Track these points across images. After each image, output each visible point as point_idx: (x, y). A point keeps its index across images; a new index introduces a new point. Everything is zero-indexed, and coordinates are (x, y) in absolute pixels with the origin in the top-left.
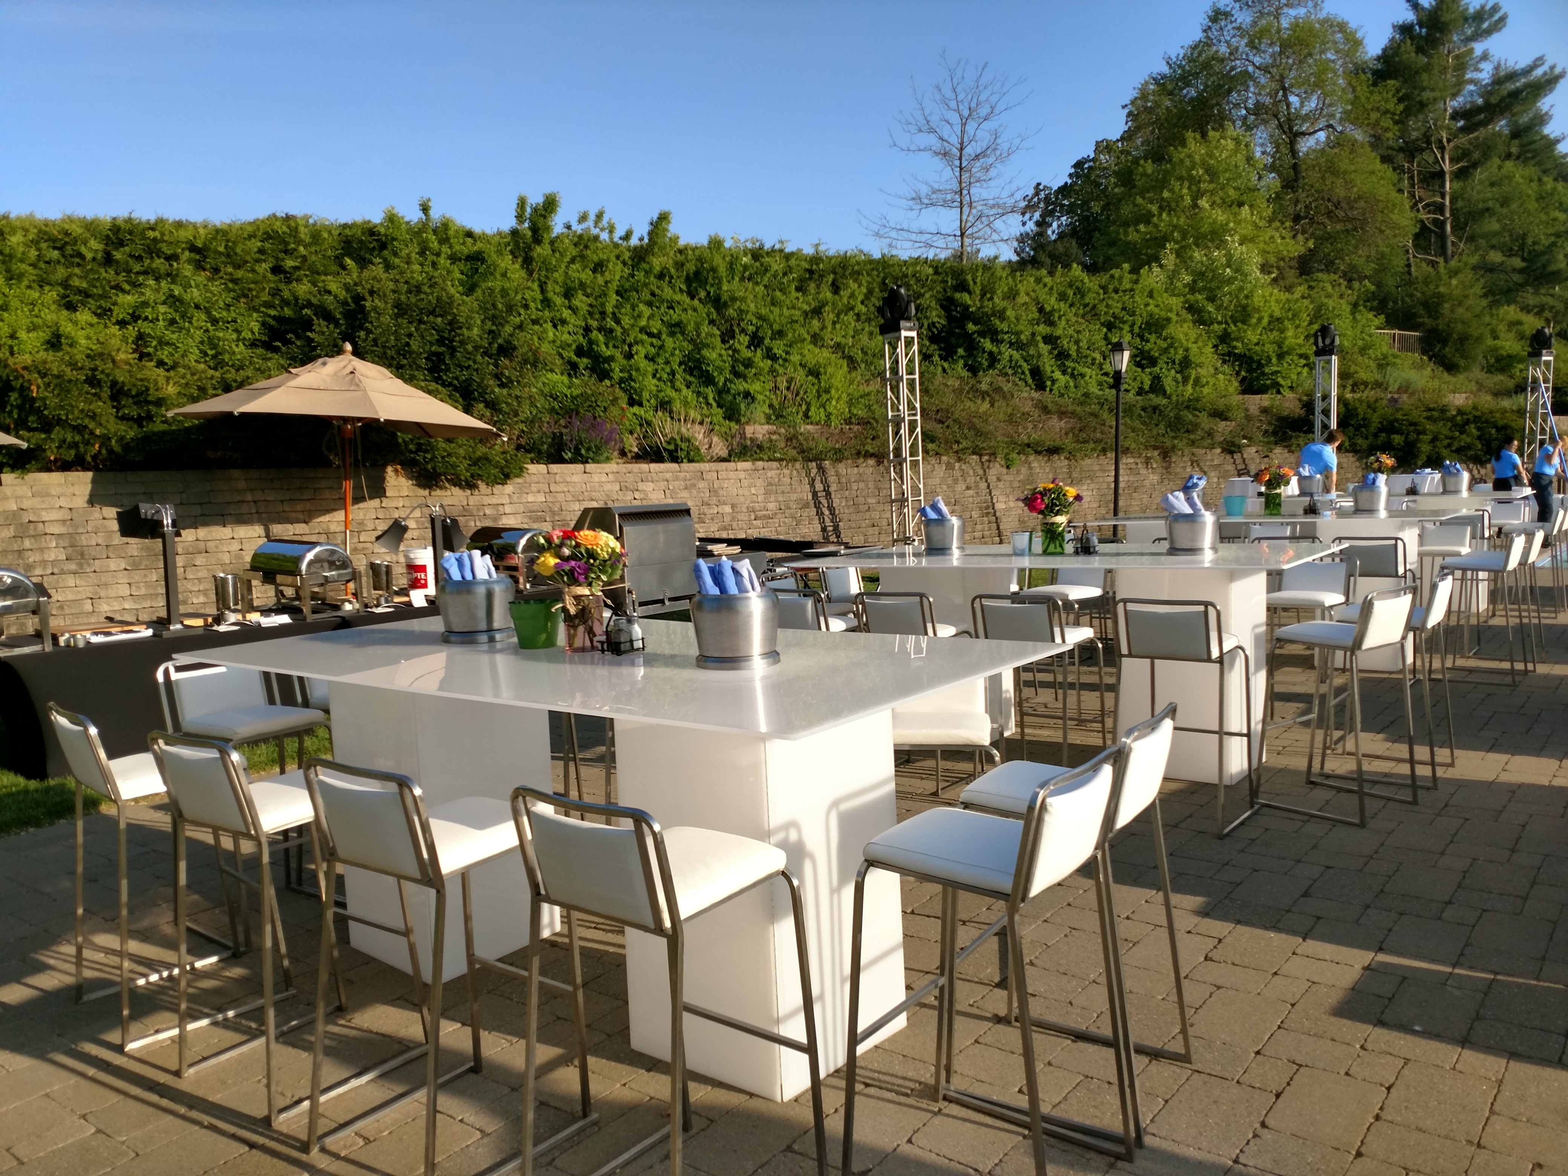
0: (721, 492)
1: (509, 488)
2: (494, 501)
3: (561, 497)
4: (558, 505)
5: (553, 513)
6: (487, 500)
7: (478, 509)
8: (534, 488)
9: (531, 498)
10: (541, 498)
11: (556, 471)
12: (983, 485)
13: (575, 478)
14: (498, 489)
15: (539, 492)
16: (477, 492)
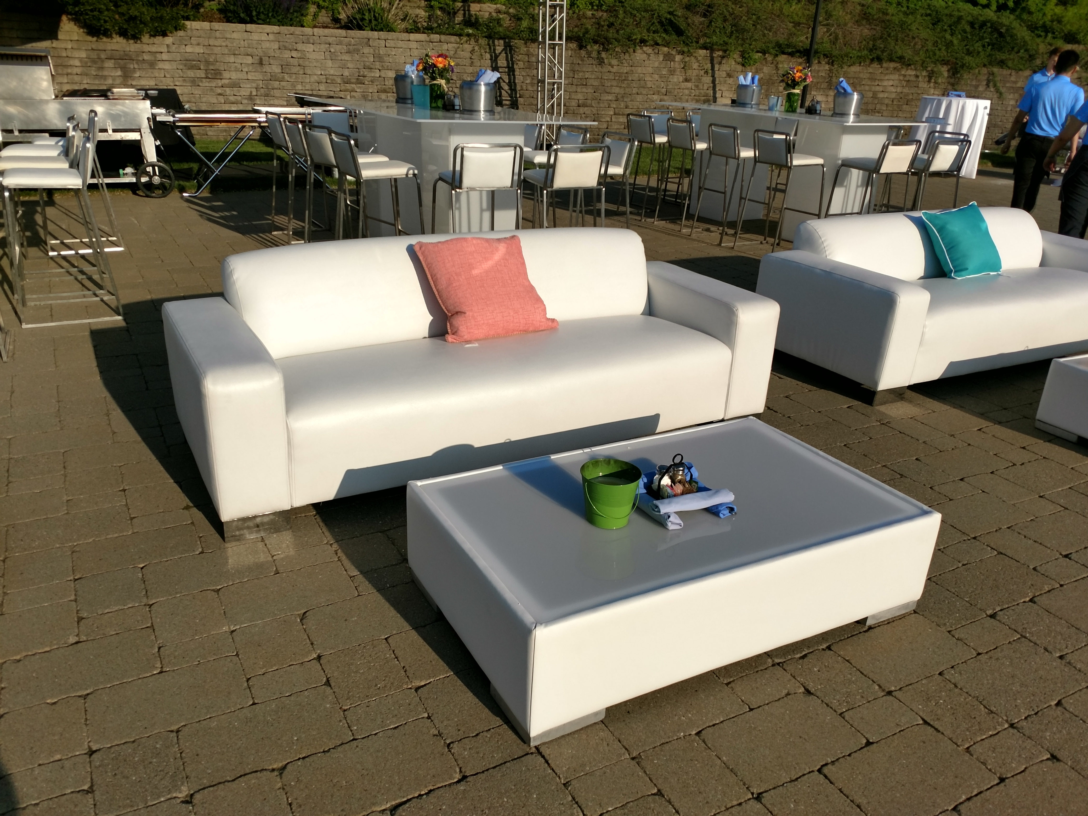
0: (386, 59)
1: (169, 40)
2: (154, 49)
3: (217, 50)
4: (213, 57)
5: (207, 63)
6: (146, 48)
7: (138, 56)
8: (194, 40)
9: (189, 49)
10: (200, 50)
11: (217, 28)
12: (708, 79)
13: (235, 35)
14: (159, 39)
15: (198, 44)
16: (139, 42)
